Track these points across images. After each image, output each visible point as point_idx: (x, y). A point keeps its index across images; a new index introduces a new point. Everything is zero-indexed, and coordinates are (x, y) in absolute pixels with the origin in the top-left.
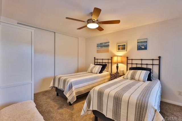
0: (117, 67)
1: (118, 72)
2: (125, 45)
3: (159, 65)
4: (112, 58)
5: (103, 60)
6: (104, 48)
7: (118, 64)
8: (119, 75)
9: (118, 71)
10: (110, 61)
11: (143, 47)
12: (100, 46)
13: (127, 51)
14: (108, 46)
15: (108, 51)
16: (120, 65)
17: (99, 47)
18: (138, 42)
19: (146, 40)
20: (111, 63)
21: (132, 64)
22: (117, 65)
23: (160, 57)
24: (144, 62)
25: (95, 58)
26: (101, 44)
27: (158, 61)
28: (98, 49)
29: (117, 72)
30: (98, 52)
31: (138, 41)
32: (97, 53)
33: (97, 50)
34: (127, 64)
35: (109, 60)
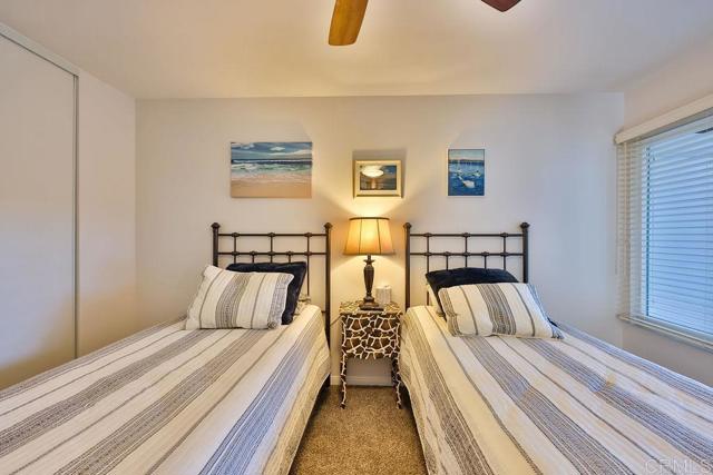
0: (369, 275)
1: (372, 301)
2: (395, 167)
3: (525, 255)
4: (328, 227)
5: (275, 239)
6: (280, 175)
7: (373, 257)
8: (387, 315)
9: (373, 295)
10: (317, 245)
11: (470, 184)
12: (253, 161)
13: (402, 196)
14: (305, 163)
15: (305, 191)
16: (380, 263)
17: (248, 166)
18: (450, 162)
19: (478, 157)
20: (327, 254)
21: (428, 254)
22: (369, 262)
23: (525, 226)
24: (475, 246)
25: (215, 227)
26: (258, 147)
27: (520, 240)
28: (242, 175)
29: (369, 299)
30: (237, 190)
31: (452, 158)
32: (234, 196)
33: (234, 184)
34: (408, 254)
35: (312, 239)
